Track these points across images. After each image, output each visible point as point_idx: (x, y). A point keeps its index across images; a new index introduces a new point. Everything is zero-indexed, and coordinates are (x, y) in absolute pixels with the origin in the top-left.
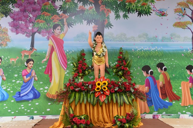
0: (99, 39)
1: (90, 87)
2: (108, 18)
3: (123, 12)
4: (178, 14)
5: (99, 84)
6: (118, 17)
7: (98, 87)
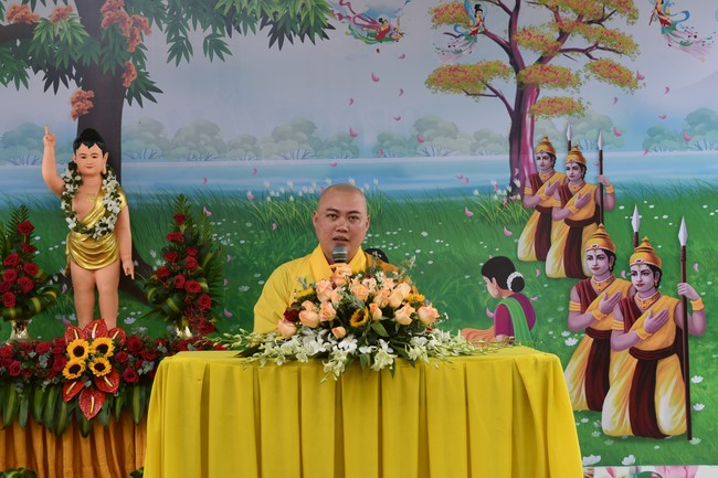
0: (89, 160)
1: (43, 361)
2: (139, 56)
3: (205, 28)
4: (450, 29)
5: (79, 351)
6: (180, 49)
7: (74, 360)
